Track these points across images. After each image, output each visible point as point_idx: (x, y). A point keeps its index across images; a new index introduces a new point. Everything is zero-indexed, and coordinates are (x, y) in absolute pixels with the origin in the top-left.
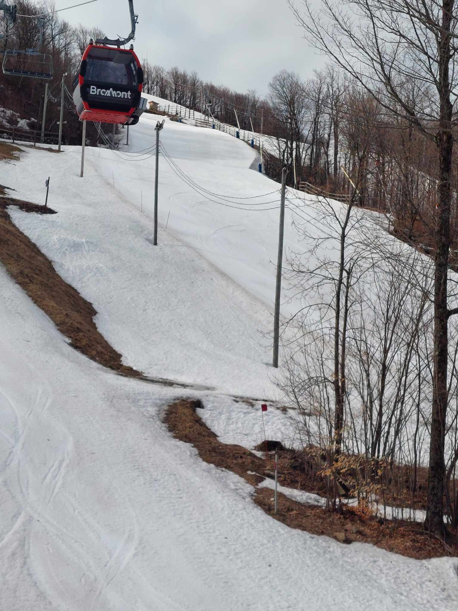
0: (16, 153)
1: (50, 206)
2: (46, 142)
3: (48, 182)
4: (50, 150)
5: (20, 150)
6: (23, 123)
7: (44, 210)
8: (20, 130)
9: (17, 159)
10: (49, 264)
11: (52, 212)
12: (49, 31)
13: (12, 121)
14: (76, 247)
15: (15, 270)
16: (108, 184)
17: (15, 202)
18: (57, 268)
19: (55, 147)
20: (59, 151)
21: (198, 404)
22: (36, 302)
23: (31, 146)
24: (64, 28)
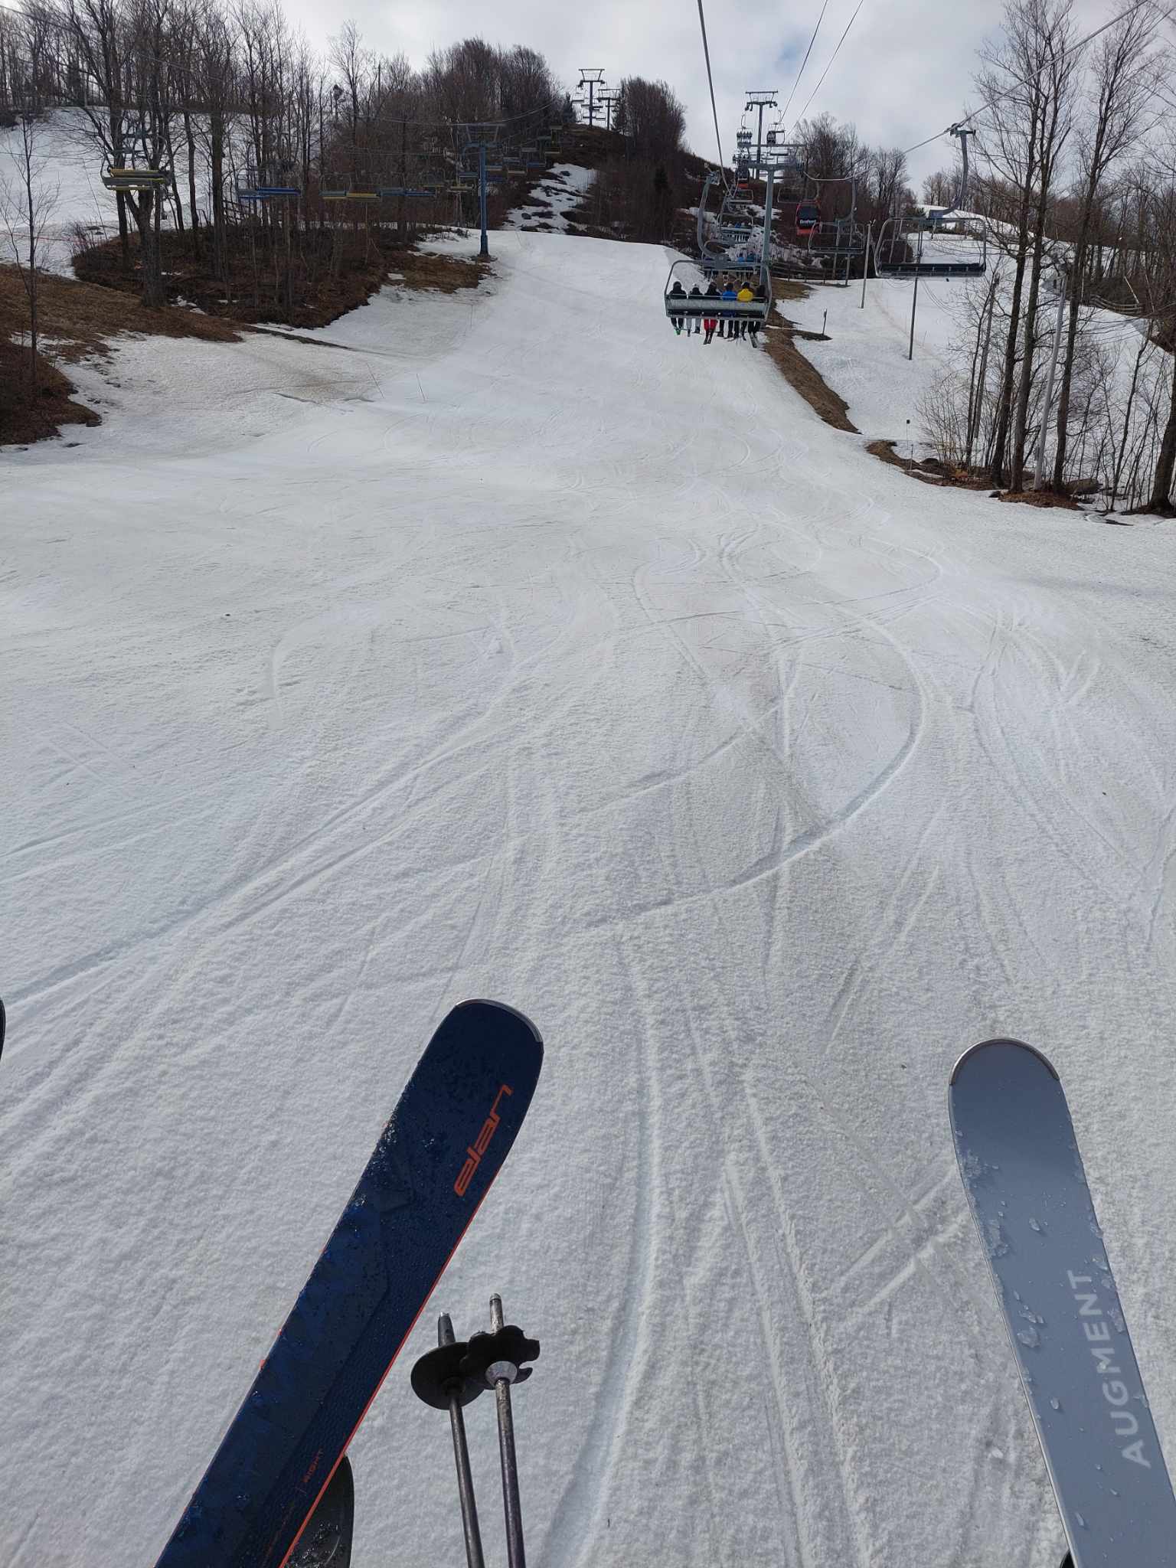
0: (806, 292)
1: (826, 334)
2: (836, 279)
3: (825, 314)
4: (838, 286)
5: (810, 289)
6: (816, 262)
7: (822, 337)
8: (815, 269)
9: (807, 297)
10: (820, 377)
11: (828, 338)
12: (848, 160)
13: (807, 261)
14: (843, 364)
15: (792, 378)
16: (884, 312)
17: (799, 333)
18: (825, 381)
19: (842, 282)
20: (846, 286)
21: (894, 444)
22: (803, 396)
23: (821, 284)
24: (863, 155)
